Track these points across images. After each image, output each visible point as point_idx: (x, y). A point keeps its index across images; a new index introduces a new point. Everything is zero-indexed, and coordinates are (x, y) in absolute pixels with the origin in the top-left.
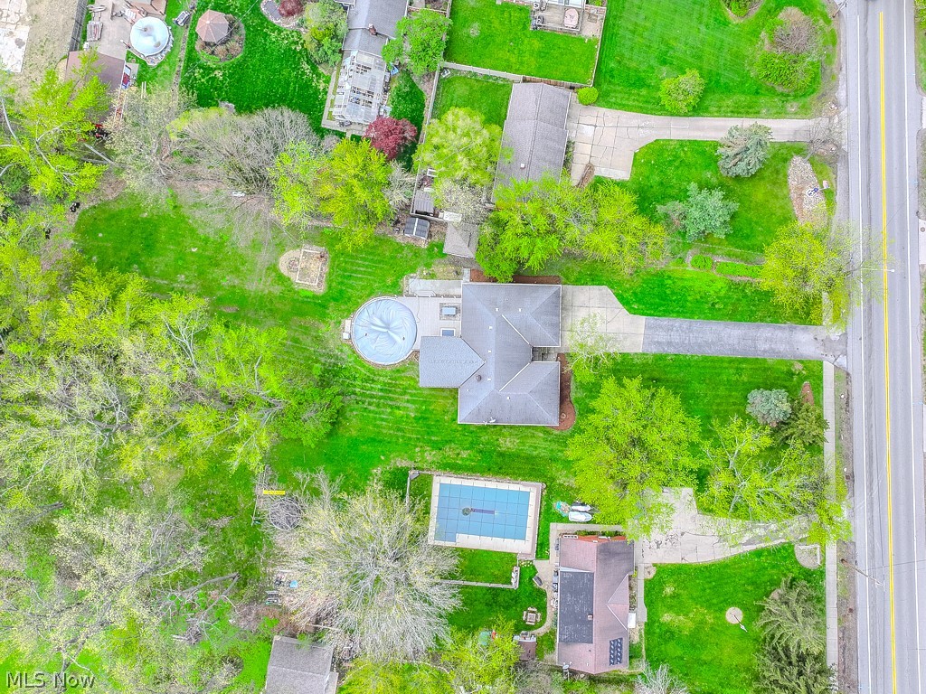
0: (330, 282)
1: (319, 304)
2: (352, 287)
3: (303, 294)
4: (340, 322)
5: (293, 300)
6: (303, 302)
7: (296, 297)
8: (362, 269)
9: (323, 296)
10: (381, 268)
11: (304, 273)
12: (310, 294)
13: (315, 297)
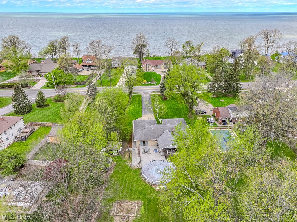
0: (134, 199)
1: (148, 202)
2: (137, 189)
3: (143, 211)
4: (158, 192)
5: (148, 217)
6: (148, 212)
7: (145, 216)
8: (127, 185)
9: (144, 201)
10: (126, 177)
11: (131, 211)
12: (143, 208)
13: (144, 205)
